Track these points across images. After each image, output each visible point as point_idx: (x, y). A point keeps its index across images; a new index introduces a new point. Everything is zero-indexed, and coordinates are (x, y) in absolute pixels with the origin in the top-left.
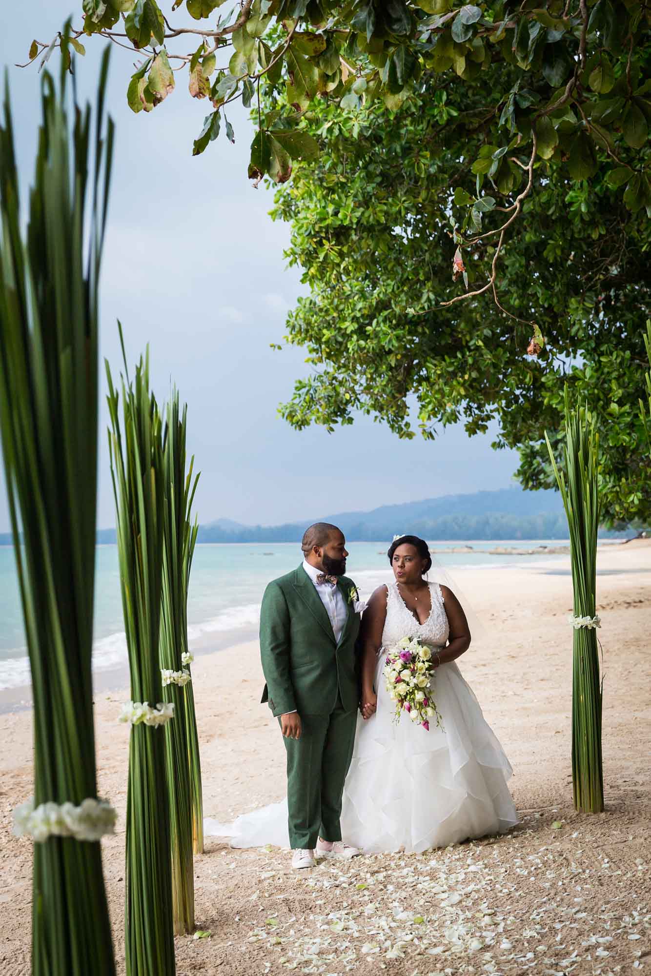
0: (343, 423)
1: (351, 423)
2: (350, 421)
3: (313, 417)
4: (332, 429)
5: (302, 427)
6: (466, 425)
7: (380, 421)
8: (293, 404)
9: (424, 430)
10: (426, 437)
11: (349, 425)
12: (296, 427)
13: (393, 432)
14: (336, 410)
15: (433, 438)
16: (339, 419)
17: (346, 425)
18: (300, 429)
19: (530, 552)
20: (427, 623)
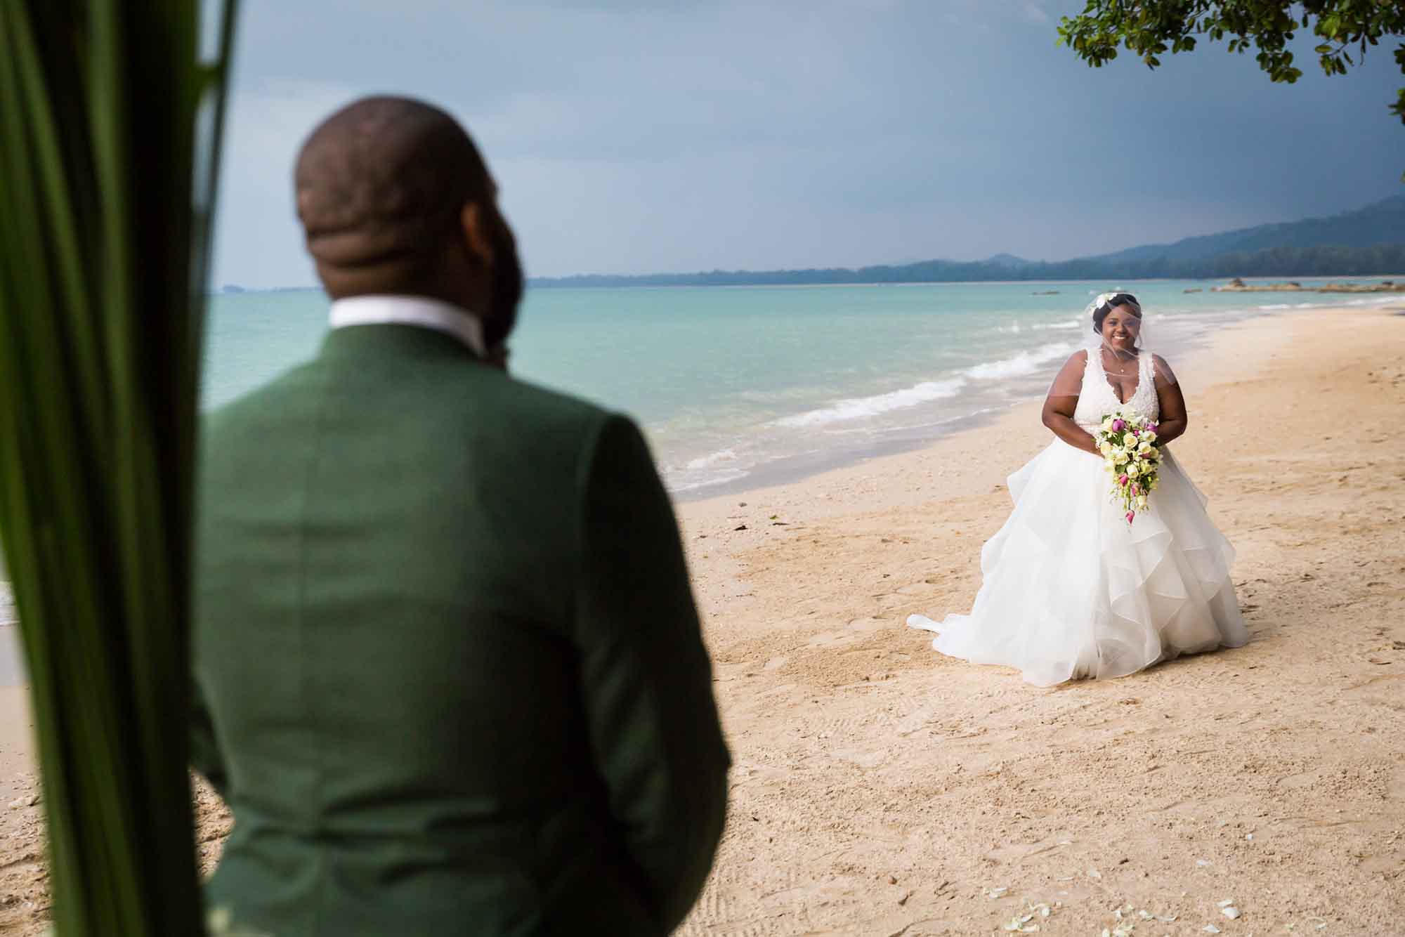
0: (1175, 49)
1: (1191, 49)
2: (1189, 44)
3: (1123, 37)
4: (1155, 62)
5: (1103, 61)
6: (1397, 52)
7: (1240, 50)
8: (1087, 19)
9: (1326, 57)
10: (1330, 67)
11: (1188, 52)
12: (1090, 61)
13: (1262, 68)
14: (1164, 23)
15: (1342, 70)
16: (1169, 43)
17: (1180, 51)
18: (1099, 64)
19: (1373, 288)
20: (1131, 402)
